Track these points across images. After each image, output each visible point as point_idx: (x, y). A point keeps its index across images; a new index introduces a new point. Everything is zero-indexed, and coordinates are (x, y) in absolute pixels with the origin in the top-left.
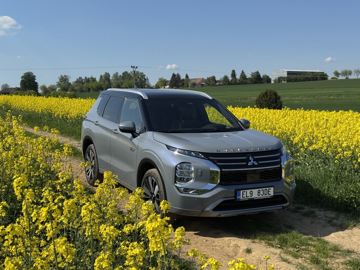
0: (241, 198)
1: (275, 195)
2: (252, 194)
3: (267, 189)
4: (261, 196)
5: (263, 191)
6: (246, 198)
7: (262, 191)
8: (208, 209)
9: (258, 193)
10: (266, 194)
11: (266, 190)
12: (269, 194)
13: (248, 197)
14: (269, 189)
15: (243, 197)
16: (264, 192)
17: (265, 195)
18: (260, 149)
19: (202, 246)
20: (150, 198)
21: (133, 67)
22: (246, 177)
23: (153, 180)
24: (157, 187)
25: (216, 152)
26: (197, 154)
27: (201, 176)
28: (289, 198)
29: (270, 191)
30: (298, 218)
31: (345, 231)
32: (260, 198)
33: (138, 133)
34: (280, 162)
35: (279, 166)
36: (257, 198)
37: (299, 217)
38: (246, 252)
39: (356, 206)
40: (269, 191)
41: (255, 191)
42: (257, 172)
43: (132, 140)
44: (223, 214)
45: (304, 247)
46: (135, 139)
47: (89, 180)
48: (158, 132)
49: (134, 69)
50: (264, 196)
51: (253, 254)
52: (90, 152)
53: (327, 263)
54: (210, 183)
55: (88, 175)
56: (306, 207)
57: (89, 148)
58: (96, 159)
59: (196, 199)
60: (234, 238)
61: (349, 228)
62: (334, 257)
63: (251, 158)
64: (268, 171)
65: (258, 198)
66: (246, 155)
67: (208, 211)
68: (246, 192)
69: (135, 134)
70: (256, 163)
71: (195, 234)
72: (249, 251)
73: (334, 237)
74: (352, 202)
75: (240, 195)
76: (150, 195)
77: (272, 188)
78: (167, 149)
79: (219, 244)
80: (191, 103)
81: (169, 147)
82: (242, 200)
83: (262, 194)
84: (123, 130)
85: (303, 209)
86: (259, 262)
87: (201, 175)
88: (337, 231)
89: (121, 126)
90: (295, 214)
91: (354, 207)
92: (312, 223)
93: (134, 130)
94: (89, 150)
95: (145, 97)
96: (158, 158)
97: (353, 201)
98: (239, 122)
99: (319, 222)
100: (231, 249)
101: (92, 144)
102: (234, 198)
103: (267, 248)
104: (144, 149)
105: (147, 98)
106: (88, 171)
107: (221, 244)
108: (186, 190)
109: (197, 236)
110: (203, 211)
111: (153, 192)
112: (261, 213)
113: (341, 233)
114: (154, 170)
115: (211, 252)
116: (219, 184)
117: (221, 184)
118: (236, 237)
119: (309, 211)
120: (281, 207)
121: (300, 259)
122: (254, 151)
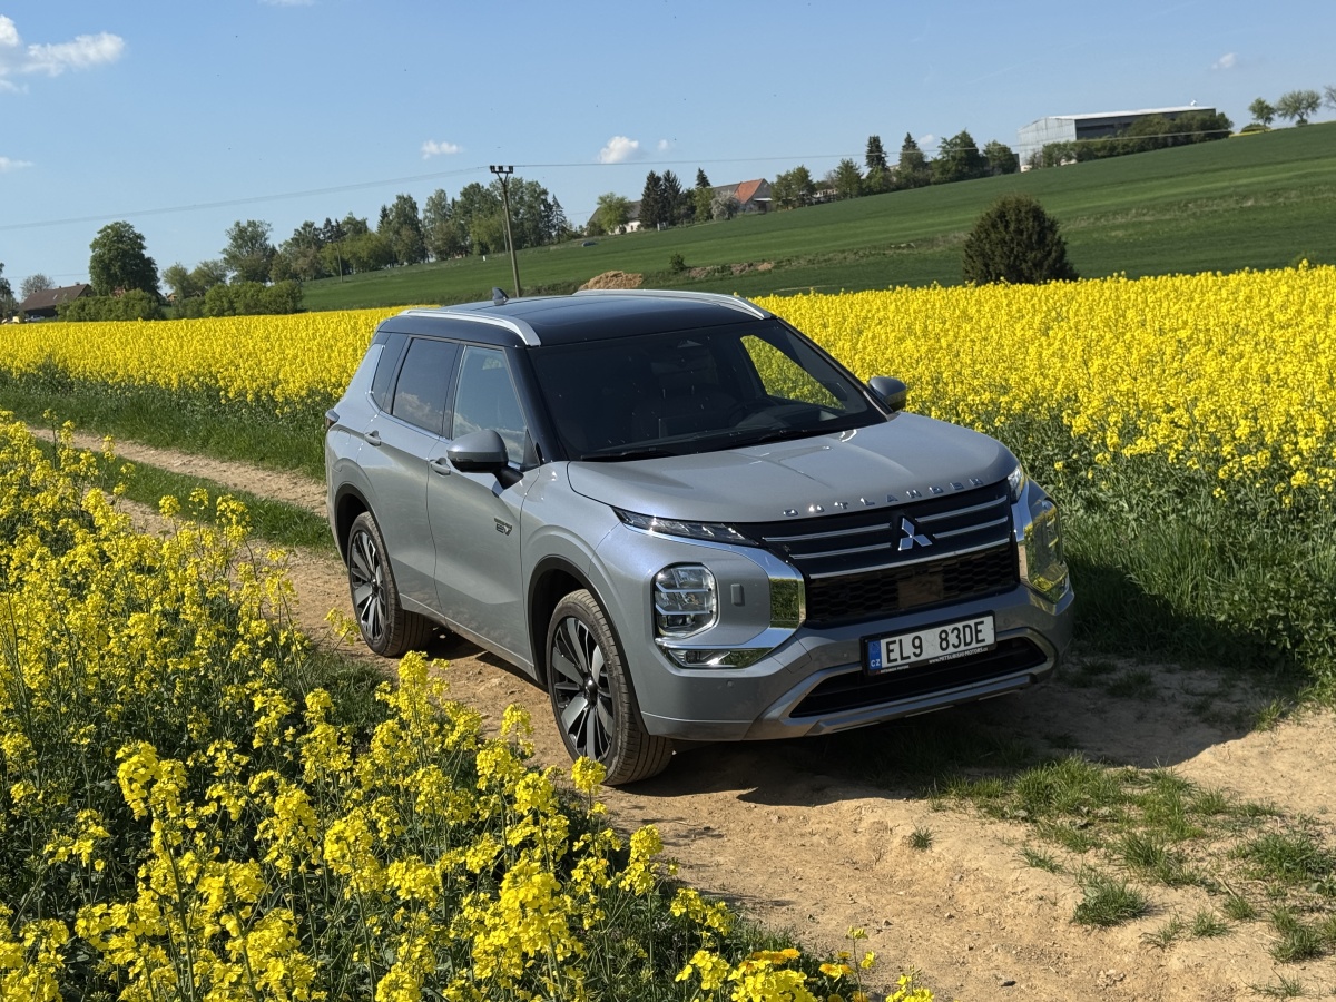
0: (885, 664)
1: (998, 640)
2: (920, 647)
3: (972, 623)
4: (951, 650)
5: (956, 632)
6: (899, 662)
7: (952, 632)
8: (774, 713)
9: (942, 640)
10: (968, 640)
11: (967, 630)
12: (978, 641)
13: (909, 657)
14: (976, 624)
15: (889, 661)
16: (962, 636)
17: (966, 644)
18: (934, 489)
19: (767, 838)
20: (578, 689)
21: (497, 170)
22: (896, 590)
23: (582, 632)
24: (597, 651)
25: (783, 516)
26: (720, 532)
27: (742, 603)
28: (1050, 642)
29: (980, 631)
30: (1092, 706)
31: (1249, 736)
32: (949, 658)
33: (518, 467)
34: (1010, 524)
35: (1008, 540)
36: (937, 658)
37: (1095, 704)
38: (914, 846)
39: (1289, 646)
40: (978, 632)
41: (930, 638)
42: (931, 570)
43: (497, 496)
44: (828, 723)
45: (1105, 810)
46: (509, 490)
47: (370, 635)
48: (585, 460)
49: (503, 176)
50: (962, 647)
51: (936, 849)
52: (361, 538)
53: (1181, 860)
54: (773, 625)
55: (366, 618)
56: (1120, 663)
57: (358, 525)
58: (385, 564)
59: (730, 684)
60: (871, 800)
61: (1265, 725)
62: (1204, 836)
63: (905, 525)
64: (970, 563)
65: (942, 659)
66: (887, 517)
67: (775, 721)
68: (900, 641)
69: (506, 473)
70: (924, 541)
71: (741, 798)
72: (921, 842)
73: (1213, 762)
74: (1274, 633)
75: (879, 656)
76: (579, 680)
77: (989, 620)
78: (618, 520)
79: (824, 826)
80: (691, 343)
81: (623, 515)
82: (887, 671)
83: (957, 643)
84: (467, 464)
85: (1113, 669)
86: (957, 878)
87: (739, 601)
88: (1223, 739)
89: (456, 449)
90: (1084, 691)
91: (1285, 647)
92: (1141, 718)
93: (503, 460)
94: (360, 531)
95: (531, 339)
96: (590, 555)
97: (1280, 626)
98: (865, 393)
99: (1162, 715)
100: (864, 839)
101: (366, 510)
102: (859, 669)
103: (983, 824)
104: (546, 524)
105: (537, 342)
106: (362, 605)
107: (829, 826)
108: (696, 656)
109: (747, 804)
110: (759, 720)
111: (586, 671)
112: (958, 705)
113: (1234, 746)
114: (580, 596)
115: (795, 856)
116: (805, 624)
117: (811, 626)
118: (877, 797)
119: (1129, 677)
120: (1027, 680)
121: (1092, 852)
122: (917, 499)
